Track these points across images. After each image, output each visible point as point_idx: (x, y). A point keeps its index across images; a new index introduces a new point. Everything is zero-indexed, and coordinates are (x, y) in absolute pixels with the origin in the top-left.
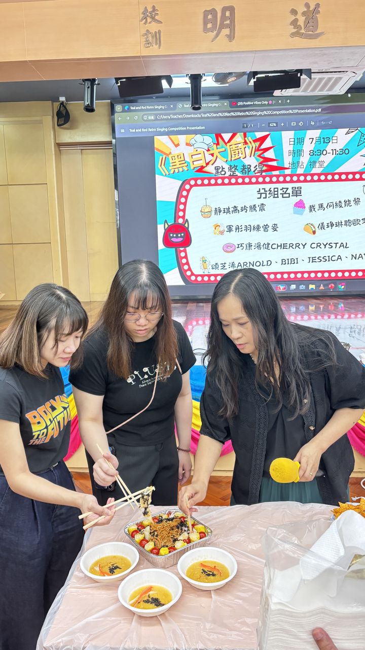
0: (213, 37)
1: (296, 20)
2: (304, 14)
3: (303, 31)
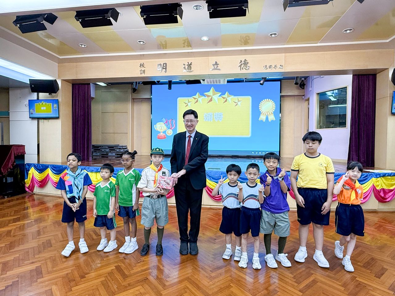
0: (160, 72)
1: (185, 67)
2: (187, 65)
3: (187, 70)
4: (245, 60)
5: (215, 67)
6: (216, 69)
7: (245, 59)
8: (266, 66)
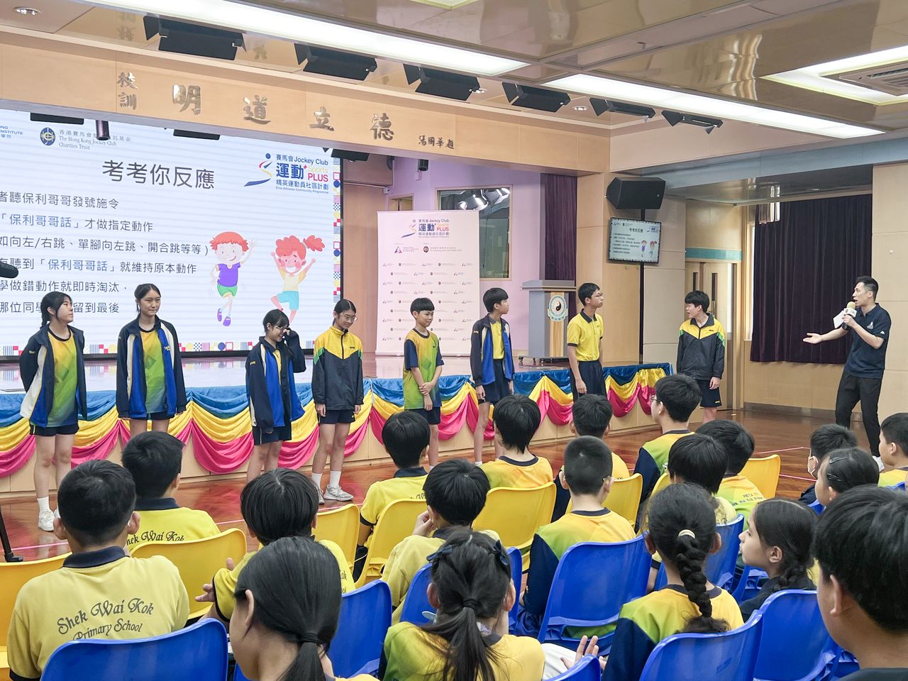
0: (180, 109)
1: (249, 108)
2: (254, 103)
3: (253, 117)
4: (385, 117)
5: (322, 121)
6: (323, 127)
7: (385, 114)
8: (424, 136)
